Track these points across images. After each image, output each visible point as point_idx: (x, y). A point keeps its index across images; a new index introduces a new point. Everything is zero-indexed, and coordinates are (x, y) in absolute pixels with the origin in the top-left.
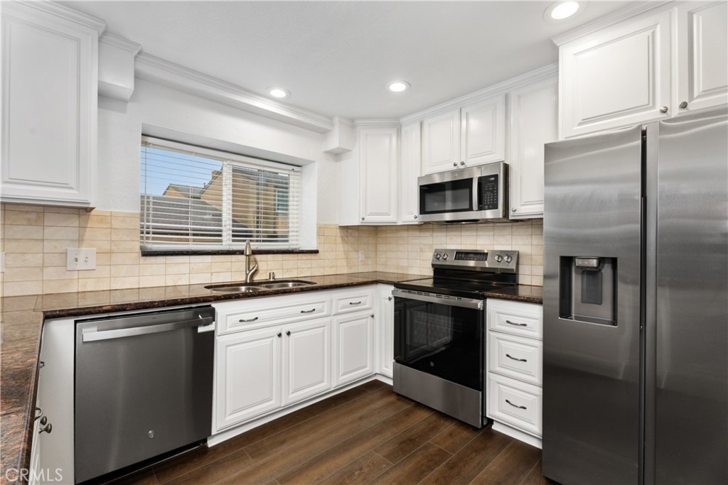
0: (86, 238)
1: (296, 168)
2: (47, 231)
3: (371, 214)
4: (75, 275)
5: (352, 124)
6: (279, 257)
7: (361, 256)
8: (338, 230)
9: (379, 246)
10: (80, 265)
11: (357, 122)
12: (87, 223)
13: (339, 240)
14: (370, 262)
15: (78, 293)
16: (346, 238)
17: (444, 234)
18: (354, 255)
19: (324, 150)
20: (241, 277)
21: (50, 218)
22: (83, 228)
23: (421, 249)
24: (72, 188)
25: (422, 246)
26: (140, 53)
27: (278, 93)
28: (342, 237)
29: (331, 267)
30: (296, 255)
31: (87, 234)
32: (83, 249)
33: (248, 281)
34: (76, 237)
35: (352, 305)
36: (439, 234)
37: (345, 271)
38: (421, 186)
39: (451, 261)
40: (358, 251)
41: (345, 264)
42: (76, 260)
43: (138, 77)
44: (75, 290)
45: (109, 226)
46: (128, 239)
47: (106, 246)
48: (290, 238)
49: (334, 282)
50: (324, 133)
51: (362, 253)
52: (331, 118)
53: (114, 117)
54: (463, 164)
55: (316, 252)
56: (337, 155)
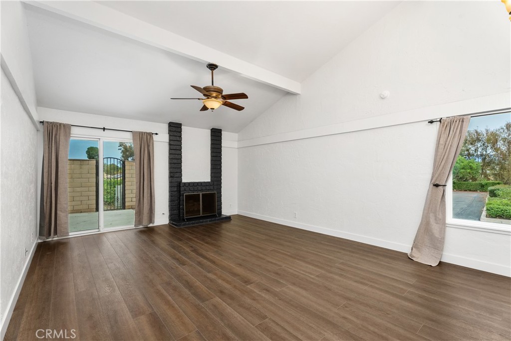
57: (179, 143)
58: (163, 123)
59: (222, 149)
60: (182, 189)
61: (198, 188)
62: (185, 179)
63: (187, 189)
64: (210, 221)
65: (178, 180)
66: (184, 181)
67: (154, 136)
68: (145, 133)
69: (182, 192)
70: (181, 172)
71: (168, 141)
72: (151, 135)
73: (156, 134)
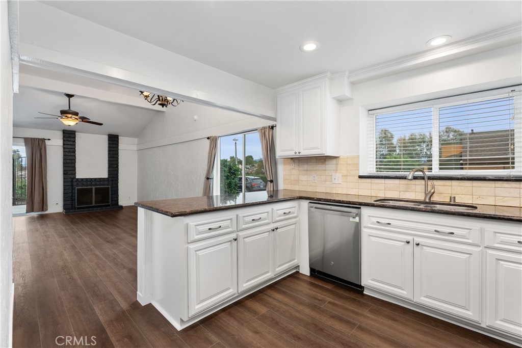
0: (338, 169)
1: (518, 88)
2: (327, 166)
4: (335, 186)
10: (336, 182)
12: (338, 162)
20: (421, 197)
22: (337, 164)
24: (319, 149)
31: (338, 167)
32: (337, 174)
33: (427, 201)
42: (335, 179)
44: (335, 192)
45: (346, 163)
46: (354, 169)
47: (345, 172)
48: (516, 165)
57: (73, 147)
58: (58, 130)
59: (119, 151)
60: (75, 184)
61: (91, 183)
62: (79, 175)
63: (80, 184)
64: (100, 209)
65: (72, 176)
66: (77, 177)
67: (47, 142)
68: (37, 139)
69: (74, 187)
70: (75, 170)
71: (62, 145)
72: (43, 140)
73: (49, 139)
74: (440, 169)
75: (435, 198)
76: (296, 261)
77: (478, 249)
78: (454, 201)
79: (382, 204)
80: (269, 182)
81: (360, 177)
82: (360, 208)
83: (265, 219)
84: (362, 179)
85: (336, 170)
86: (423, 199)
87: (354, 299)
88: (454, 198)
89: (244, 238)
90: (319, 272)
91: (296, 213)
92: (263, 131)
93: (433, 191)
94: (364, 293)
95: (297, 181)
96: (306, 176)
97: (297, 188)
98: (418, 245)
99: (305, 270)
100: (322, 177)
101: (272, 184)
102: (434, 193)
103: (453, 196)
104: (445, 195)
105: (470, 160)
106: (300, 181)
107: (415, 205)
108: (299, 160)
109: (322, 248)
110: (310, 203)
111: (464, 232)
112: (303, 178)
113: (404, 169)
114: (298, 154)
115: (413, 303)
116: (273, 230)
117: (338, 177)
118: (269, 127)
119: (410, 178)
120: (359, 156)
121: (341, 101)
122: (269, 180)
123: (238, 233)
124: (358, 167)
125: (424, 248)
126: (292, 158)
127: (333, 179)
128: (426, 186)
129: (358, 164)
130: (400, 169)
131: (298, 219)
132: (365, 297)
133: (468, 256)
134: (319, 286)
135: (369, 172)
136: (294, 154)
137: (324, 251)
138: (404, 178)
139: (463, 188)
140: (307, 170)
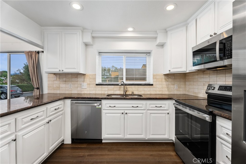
0: (85, 80)
1: (148, 54)
2: (78, 79)
3: (173, 68)
5: (166, 31)
6: (137, 86)
7: (176, 87)
8: (163, 76)
9: (186, 82)
10: (84, 87)
11: (167, 29)
12: (85, 77)
13: (164, 80)
14: (181, 90)
15: (84, 94)
16: (167, 79)
17: (215, 76)
18: (172, 86)
19: (155, 45)
21: (79, 76)
22: (84, 78)
23: (204, 84)
24: (76, 69)
25: (204, 82)
26: (93, 31)
27: (130, 29)
28: (165, 79)
29: (159, 91)
30: (143, 86)
31: (85, 79)
32: (84, 83)
33: (124, 94)
34: (83, 80)
35: (156, 107)
36: (213, 76)
37: (167, 93)
38: (193, 52)
39: (216, 91)
40: (174, 85)
41: (167, 90)
42: (83, 86)
43: (93, 38)
44: (83, 93)
45: (89, 77)
46: (93, 81)
47: (89, 82)
48: (147, 80)
49: (161, 97)
50: (156, 38)
51: (176, 86)
52: (156, 32)
53: (90, 49)
54: (215, 34)
55: (152, 85)
56: (162, 45)
74: (126, 81)
75: (127, 93)
76: (62, 137)
77: (145, 111)
78: (133, 94)
79: (109, 97)
80: (36, 89)
81: (97, 85)
82: (101, 100)
83: (42, 116)
84: (98, 86)
85: (84, 81)
86: (123, 93)
87: (99, 148)
88: (133, 92)
89: (22, 136)
90: (76, 139)
91: (62, 107)
92: (30, 54)
93: (126, 90)
94: (103, 142)
95: (59, 88)
96: (65, 85)
97: (58, 92)
98: (126, 113)
99: (68, 141)
100: (75, 85)
101: (38, 90)
102: (127, 91)
103: (133, 91)
104: (130, 91)
105: (135, 78)
106: (61, 88)
107: (121, 96)
108: (60, 75)
109: (76, 125)
110: (72, 100)
111: (141, 105)
112: (63, 85)
113: (114, 81)
114: (61, 71)
115: (124, 139)
116: (48, 123)
117: (85, 85)
118: (36, 51)
119: (120, 85)
120: (96, 74)
121: (87, 45)
122: (35, 87)
123: (16, 133)
124: (96, 80)
125: (128, 114)
126: (54, 74)
127: (82, 86)
128: (124, 88)
129: (96, 78)
130: (112, 81)
131: (63, 111)
132: (104, 144)
133: (142, 114)
134: (79, 148)
135: (99, 82)
136: (59, 71)
137: (77, 126)
138: (118, 85)
139: (135, 88)
140: (66, 81)
